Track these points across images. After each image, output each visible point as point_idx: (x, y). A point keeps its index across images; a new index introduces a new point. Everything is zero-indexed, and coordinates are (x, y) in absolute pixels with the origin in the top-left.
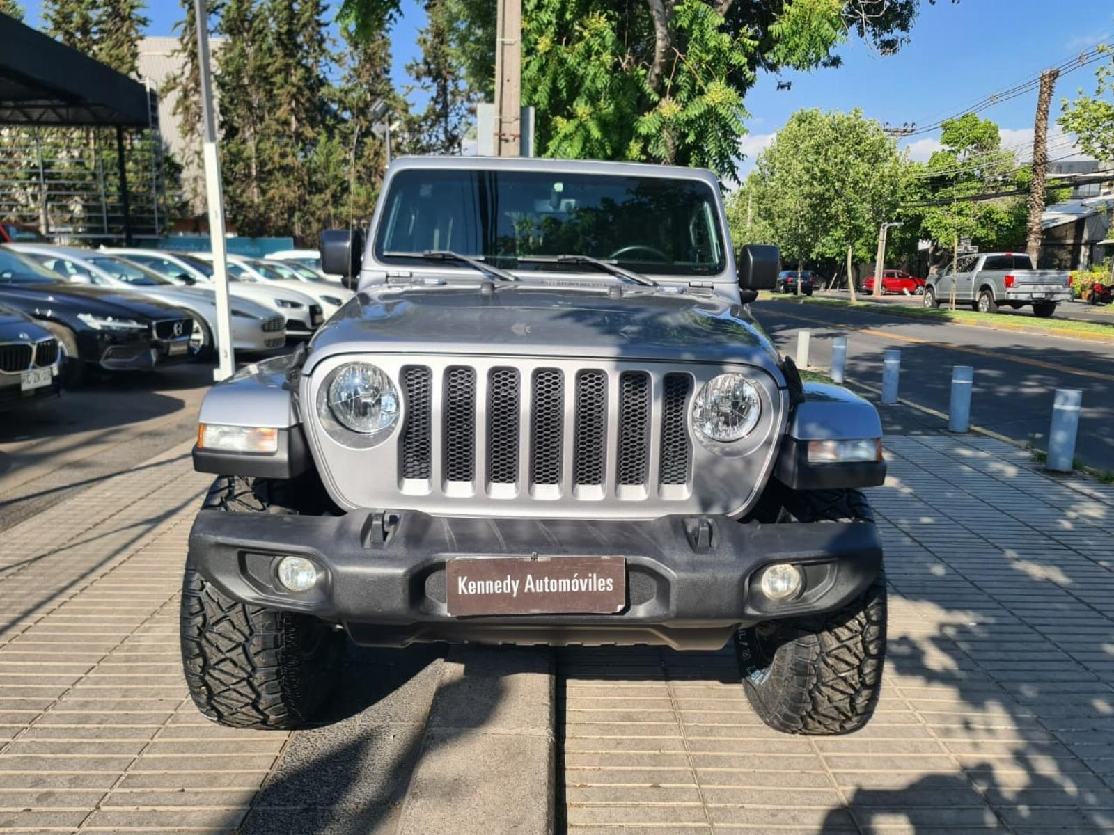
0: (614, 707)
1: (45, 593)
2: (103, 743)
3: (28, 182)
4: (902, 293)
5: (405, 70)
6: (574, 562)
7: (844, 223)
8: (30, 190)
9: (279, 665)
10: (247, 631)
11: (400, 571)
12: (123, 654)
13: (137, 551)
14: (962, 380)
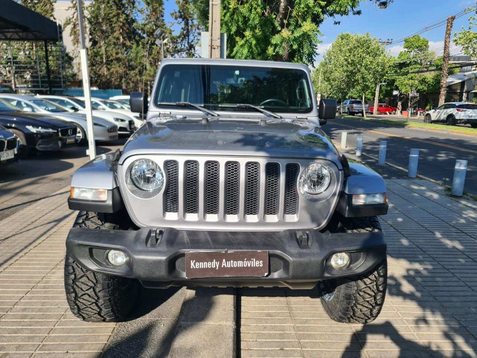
0: (263, 310)
1: (9, 255)
2: (32, 329)
3: (6, 65)
4: (386, 114)
5: (170, 15)
6: (244, 253)
7: (361, 83)
8: (7, 69)
9: (110, 296)
10: (95, 281)
11: (164, 258)
12: (43, 285)
13: (51, 235)
14: (414, 155)
